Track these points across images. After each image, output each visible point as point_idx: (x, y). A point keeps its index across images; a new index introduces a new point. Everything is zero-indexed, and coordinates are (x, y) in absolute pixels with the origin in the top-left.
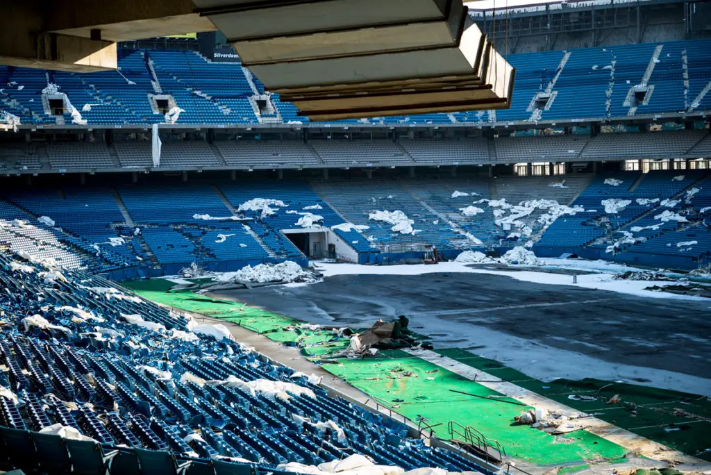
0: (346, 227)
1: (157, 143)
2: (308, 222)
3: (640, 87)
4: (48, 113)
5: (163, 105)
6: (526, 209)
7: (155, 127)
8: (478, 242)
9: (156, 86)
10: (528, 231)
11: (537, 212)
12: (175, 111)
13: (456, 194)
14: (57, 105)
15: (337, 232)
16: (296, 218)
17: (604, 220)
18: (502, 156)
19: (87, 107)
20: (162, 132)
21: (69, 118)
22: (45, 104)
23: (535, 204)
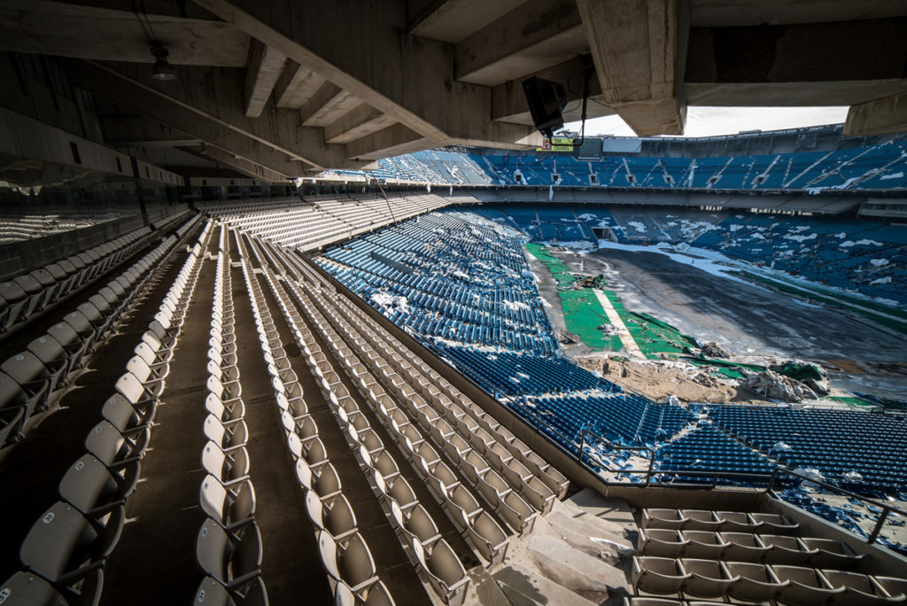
0: (617, 228)
1: (551, 192)
2: (603, 224)
3: (761, 176)
4: (515, 180)
5: (556, 178)
6: (695, 226)
7: (551, 186)
8: (669, 238)
9: (555, 170)
10: (693, 235)
11: (701, 227)
12: (560, 180)
13: (669, 216)
14: (519, 178)
15: (613, 229)
16: (599, 222)
17: (728, 234)
18: (693, 202)
19: (529, 178)
20: (553, 188)
21: (522, 182)
22: (515, 177)
23: (701, 223)
